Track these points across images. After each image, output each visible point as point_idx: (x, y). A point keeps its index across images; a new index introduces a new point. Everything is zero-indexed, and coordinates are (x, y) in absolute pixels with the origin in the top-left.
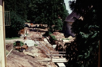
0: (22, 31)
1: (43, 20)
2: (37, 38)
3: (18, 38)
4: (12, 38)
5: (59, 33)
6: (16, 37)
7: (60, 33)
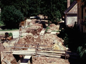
0: (23, 23)
1: (44, 12)
2: (33, 30)
3: (18, 29)
4: (11, 30)
5: (54, 24)
6: (16, 28)
7: (56, 25)
